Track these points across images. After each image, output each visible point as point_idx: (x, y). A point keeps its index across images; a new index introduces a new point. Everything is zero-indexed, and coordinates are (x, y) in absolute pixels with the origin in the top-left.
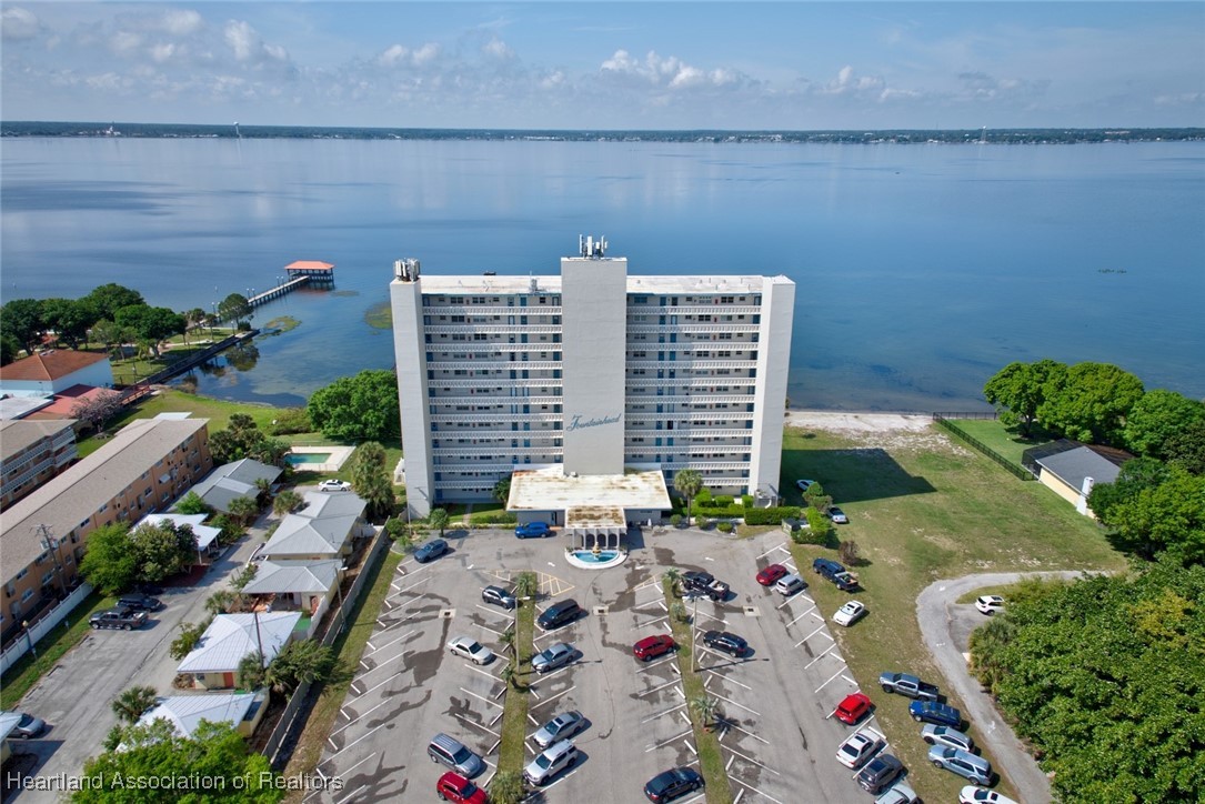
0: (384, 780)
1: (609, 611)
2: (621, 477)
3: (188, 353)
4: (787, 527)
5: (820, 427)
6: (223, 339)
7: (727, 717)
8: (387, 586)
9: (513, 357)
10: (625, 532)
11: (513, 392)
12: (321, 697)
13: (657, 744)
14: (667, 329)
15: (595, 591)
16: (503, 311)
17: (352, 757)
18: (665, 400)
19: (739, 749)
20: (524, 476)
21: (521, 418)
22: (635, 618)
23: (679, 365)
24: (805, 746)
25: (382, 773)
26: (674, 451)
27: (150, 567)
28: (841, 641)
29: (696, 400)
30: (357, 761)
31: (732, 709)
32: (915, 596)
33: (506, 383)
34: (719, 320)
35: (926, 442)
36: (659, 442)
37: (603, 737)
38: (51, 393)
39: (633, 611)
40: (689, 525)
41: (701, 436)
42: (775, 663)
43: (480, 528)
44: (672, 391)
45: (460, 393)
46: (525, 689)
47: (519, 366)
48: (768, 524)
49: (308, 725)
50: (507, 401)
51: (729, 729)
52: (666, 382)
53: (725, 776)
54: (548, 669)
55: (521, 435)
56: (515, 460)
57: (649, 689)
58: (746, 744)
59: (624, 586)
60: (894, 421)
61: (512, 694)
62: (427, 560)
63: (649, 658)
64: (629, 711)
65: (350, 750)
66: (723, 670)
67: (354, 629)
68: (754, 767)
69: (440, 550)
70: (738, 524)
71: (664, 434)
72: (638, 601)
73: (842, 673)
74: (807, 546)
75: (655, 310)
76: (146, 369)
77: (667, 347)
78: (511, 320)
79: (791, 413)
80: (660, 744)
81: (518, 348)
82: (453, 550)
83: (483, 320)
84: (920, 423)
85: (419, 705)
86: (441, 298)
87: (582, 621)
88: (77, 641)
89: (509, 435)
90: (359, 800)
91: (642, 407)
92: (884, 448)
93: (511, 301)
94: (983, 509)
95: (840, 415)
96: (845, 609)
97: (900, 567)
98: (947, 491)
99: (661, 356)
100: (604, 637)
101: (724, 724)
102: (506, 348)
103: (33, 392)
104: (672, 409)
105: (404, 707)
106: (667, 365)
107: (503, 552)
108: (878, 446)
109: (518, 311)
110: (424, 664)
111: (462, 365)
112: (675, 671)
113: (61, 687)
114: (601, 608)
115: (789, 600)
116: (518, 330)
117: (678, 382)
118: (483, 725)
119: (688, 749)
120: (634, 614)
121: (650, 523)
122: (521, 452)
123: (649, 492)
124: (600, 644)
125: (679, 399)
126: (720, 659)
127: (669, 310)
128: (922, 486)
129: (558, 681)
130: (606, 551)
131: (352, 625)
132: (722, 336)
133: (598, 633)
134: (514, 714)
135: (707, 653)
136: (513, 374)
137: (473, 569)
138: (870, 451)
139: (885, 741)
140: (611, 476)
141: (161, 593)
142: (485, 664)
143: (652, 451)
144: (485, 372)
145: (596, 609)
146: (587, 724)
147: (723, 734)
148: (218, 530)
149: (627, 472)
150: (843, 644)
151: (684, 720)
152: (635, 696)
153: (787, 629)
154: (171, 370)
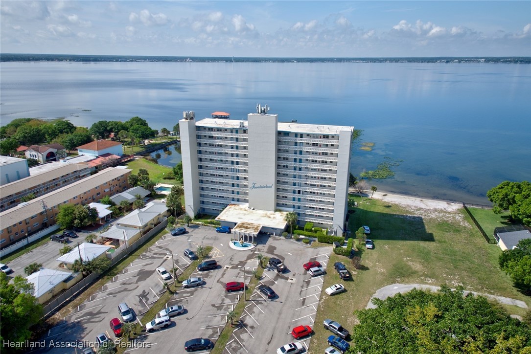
0: (97, 316)
1: (230, 268)
2: (273, 212)
3: (156, 145)
4: (334, 246)
5: (397, 203)
6: (172, 140)
7: (244, 323)
8: (154, 242)
9: (232, 155)
10: (256, 236)
11: (233, 170)
12: (101, 280)
13: (207, 327)
14: (298, 148)
15: (231, 259)
16: (229, 135)
17: (94, 304)
18: (297, 181)
19: (239, 338)
20: (233, 207)
21: (236, 182)
22: (238, 273)
23: (303, 165)
24: (269, 343)
25: (99, 313)
26: (301, 204)
27: (76, 221)
28: (323, 301)
29: (310, 182)
30: (94, 306)
31: (249, 321)
32: (378, 288)
33: (230, 166)
34: (322, 146)
35: (449, 217)
36: (294, 199)
37: (188, 319)
38: (97, 155)
39: (240, 270)
40: (291, 238)
41: (313, 199)
42: (283, 305)
43: (205, 225)
44: (300, 177)
45: (211, 168)
46: (172, 293)
47: (235, 159)
48: (328, 243)
49: (88, 289)
50: (230, 174)
51: (241, 328)
52: (297, 173)
53: (224, 347)
54: (187, 287)
55: (236, 189)
56: (233, 199)
57: (221, 304)
58: (244, 336)
59: (243, 259)
60: (441, 205)
61: (167, 294)
62: (175, 235)
63: (230, 291)
64: (206, 311)
65: (94, 302)
66: (258, 302)
67: (131, 257)
68: (239, 346)
69: (182, 232)
70: (315, 241)
71: (297, 196)
72: (245, 266)
73: (311, 316)
74: (340, 256)
75: (292, 139)
76: (138, 149)
77: (298, 157)
78: (232, 139)
79: (388, 194)
80: (208, 327)
81: (235, 152)
82: (188, 232)
83: (220, 138)
84: (455, 207)
85: (131, 290)
86: (205, 128)
87: (216, 270)
88: (43, 244)
89: (231, 189)
90: (84, 321)
91: (287, 182)
92: (423, 217)
93: (232, 131)
94: (453, 253)
95: (413, 198)
96: (332, 287)
97: (383, 274)
98: (440, 242)
99: (295, 160)
100: (220, 278)
101: (242, 325)
102: (230, 151)
103: (91, 154)
104: (300, 185)
105: (125, 290)
106: (298, 165)
107: (207, 237)
108: (421, 216)
109: (235, 136)
110: (144, 275)
111: (211, 157)
112: (237, 299)
113: (27, 259)
114: (228, 266)
115: (313, 278)
116: (235, 144)
117: (303, 173)
118: (147, 303)
119: (217, 332)
121: (274, 234)
122: (236, 196)
123: (279, 221)
124: (216, 281)
125: (303, 181)
126: (261, 297)
127: (298, 140)
128: (430, 238)
129: (188, 292)
130: (247, 243)
131: (131, 255)
132: (323, 154)
133: (219, 276)
134: (162, 302)
135: (257, 294)
136: (232, 162)
137: (190, 241)
138: (414, 218)
139: (307, 350)
140: (267, 211)
141: (80, 232)
142: (165, 280)
143: (291, 203)
144: (221, 161)
145: (226, 266)
146: (185, 311)
147: (237, 329)
148: (111, 212)
149: (276, 210)
150: (322, 303)
151: (225, 320)
152: (213, 305)
153: (301, 291)
154: (147, 151)
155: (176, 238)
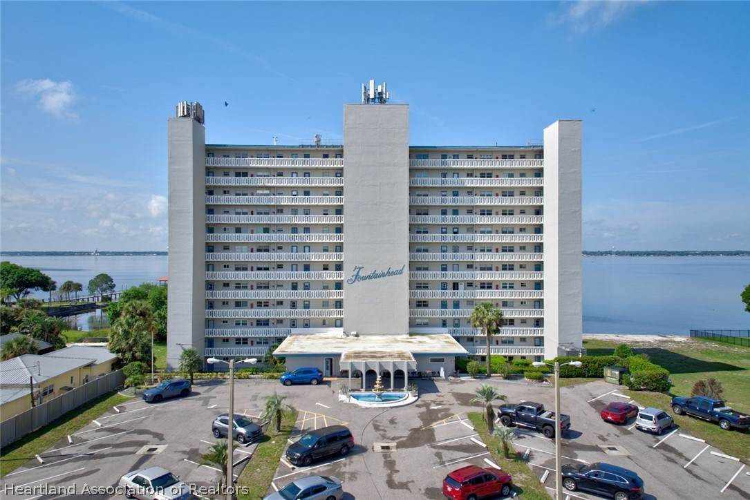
1: (397, 447)
2: (408, 336)
9: (294, 210)
11: (294, 247)
14: (449, 183)
15: (377, 428)
18: (449, 257)
21: (300, 276)
22: (438, 455)
23: (462, 220)
26: (461, 314)
29: (481, 257)
33: (288, 238)
34: (500, 177)
36: (445, 304)
39: (434, 447)
40: (489, 376)
43: (240, 377)
44: (456, 248)
47: (301, 220)
50: (288, 257)
52: (449, 239)
55: (300, 295)
56: (295, 323)
59: (417, 423)
62: (157, 399)
69: (178, 391)
71: (450, 295)
72: (438, 436)
75: (434, 162)
77: (450, 201)
78: (294, 171)
81: (300, 202)
82: (197, 394)
86: (226, 154)
87: (355, 458)
89: (288, 296)
93: (294, 156)
100: (390, 476)
114: (386, 445)
115: (665, 438)
116: (301, 183)
120: (435, 451)
123: (441, 343)
124: (385, 486)
132: (504, 194)
133: (381, 473)
137: (215, 408)
140: (395, 336)
143: (438, 314)
145: (378, 446)
155: (164, 407)
